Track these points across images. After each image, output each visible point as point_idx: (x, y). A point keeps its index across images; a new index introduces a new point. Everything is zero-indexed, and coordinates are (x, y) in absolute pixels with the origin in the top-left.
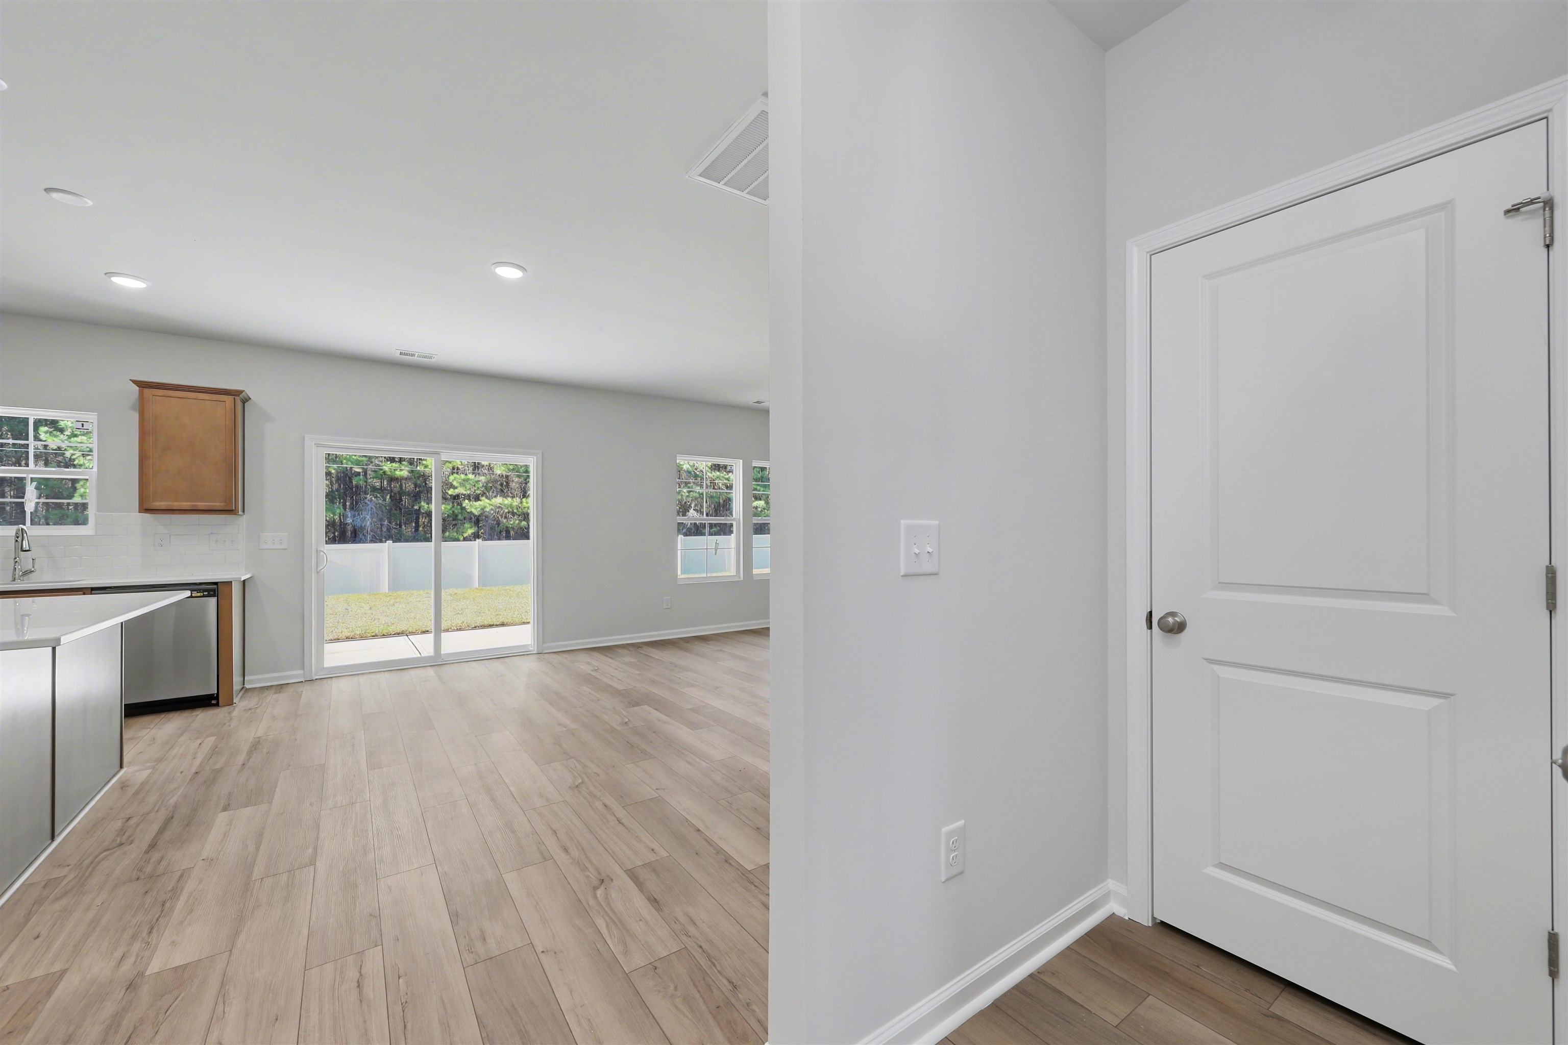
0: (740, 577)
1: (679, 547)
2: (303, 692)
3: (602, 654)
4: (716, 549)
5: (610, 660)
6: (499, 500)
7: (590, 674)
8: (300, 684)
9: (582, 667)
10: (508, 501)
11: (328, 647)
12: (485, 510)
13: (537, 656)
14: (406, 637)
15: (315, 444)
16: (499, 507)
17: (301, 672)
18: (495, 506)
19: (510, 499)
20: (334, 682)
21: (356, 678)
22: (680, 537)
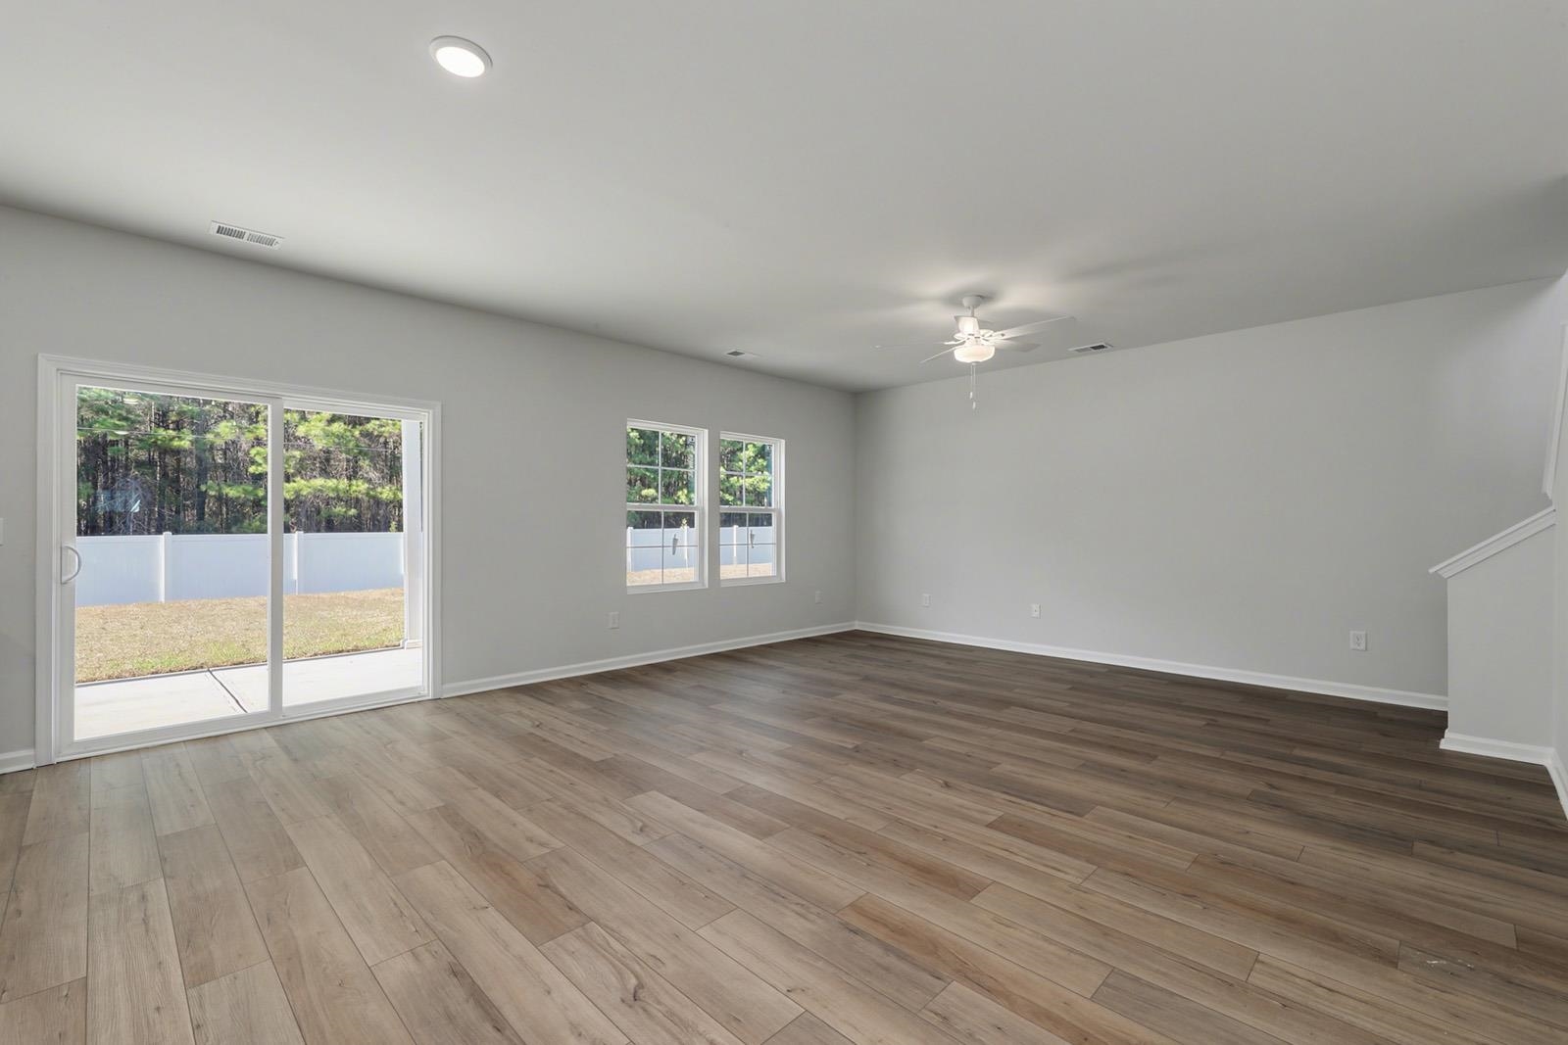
0: (703, 584)
1: (629, 544)
2: (35, 793)
3: (532, 696)
4: (674, 547)
5: (549, 707)
6: (319, 482)
7: (532, 734)
8: (28, 773)
9: (513, 721)
10: (331, 483)
11: (82, 695)
12: (301, 493)
13: (430, 704)
14: (208, 674)
15: (58, 370)
16: (319, 490)
17: (30, 752)
18: (315, 489)
19: (335, 481)
20: (94, 766)
21: (134, 757)
22: (630, 528)
